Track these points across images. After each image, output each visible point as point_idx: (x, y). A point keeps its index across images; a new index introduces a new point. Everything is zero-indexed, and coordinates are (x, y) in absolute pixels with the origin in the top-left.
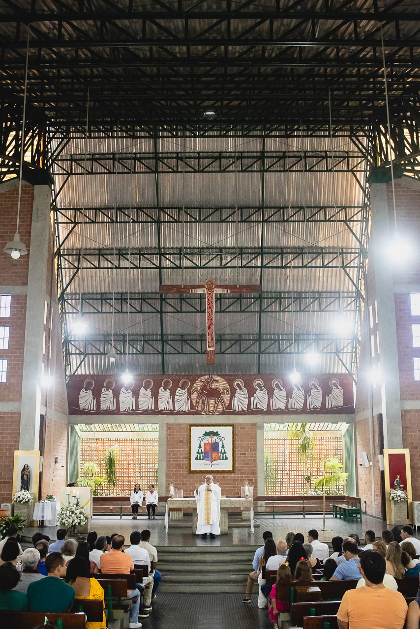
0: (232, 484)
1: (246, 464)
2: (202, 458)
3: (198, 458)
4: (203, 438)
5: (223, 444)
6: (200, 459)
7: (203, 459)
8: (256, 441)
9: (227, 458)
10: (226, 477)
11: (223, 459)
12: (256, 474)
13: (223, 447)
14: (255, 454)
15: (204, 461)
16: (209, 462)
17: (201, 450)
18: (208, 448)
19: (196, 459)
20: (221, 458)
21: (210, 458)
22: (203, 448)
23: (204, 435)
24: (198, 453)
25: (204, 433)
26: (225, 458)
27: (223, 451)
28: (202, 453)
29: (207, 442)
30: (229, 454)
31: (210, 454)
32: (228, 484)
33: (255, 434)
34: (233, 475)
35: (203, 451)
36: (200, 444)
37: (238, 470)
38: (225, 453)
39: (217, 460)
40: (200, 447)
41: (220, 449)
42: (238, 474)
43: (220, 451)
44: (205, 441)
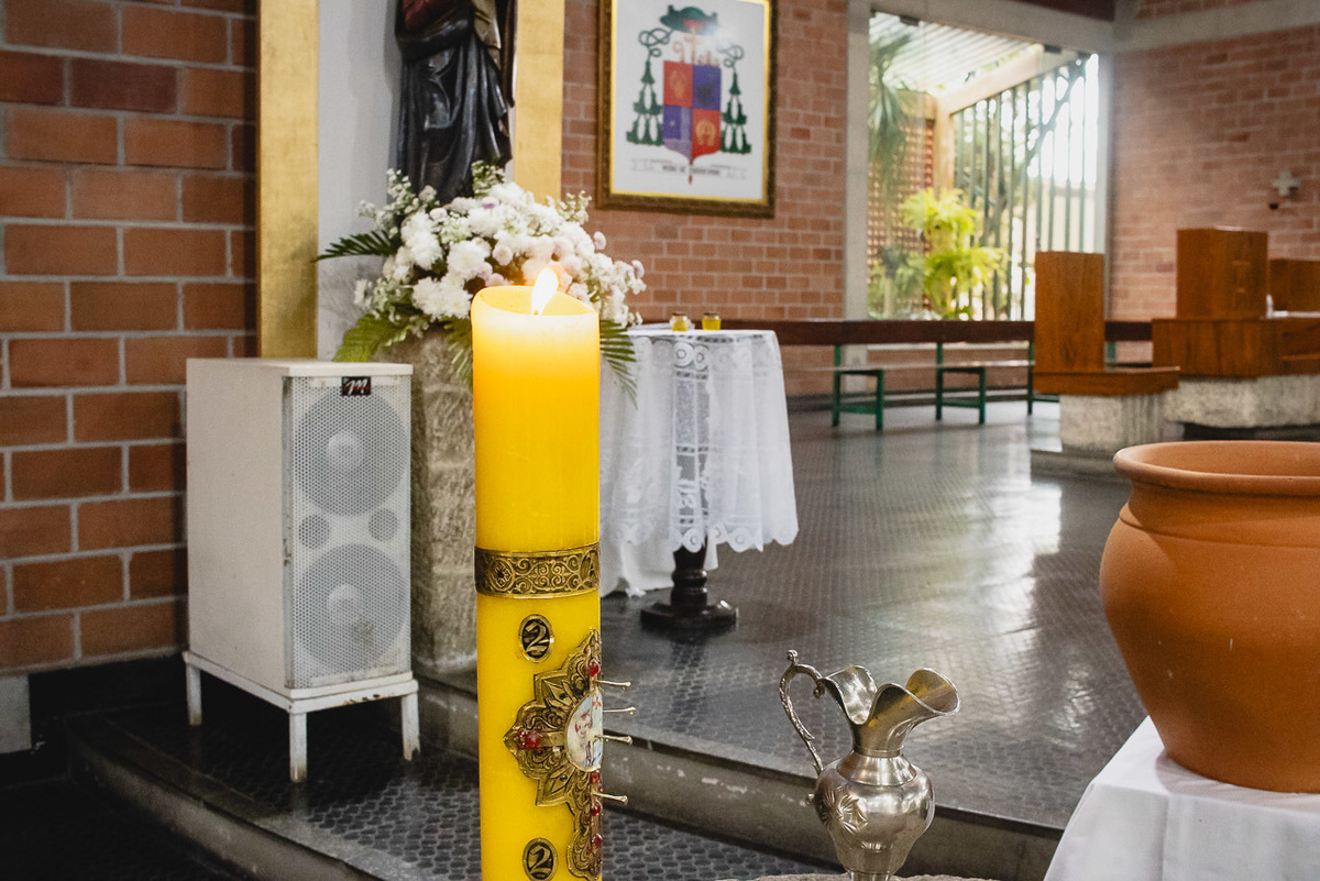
0: (760, 267)
1: (810, 180)
2: (654, 135)
3: (641, 134)
4: (660, 35)
5: (735, 76)
6: (647, 140)
7: (659, 142)
8: (844, 79)
9: (746, 149)
10: (745, 236)
11: (734, 149)
12: (840, 226)
13: (735, 90)
14: (841, 138)
15: (663, 152)
16: (680, 159)
17: (654, 96)
18: (679, 90)
19: (632, 137)
20: (728, 143)
21: (685, 141)
22: (659, 87)
23: (664, 20)
24: (639, 107)
25: (664, 12)
26: (740, 144)
27: (735, 115)
28: (655, 109)
29: (675, 58)
30: (756, 131)
31: (685, 118)
32: (747, 267)
33: (843, 51)
34: (764, 228)
35: (660, 101)
36: (648, 64)
37: (786, 207)
38: (742, 120)
39: (711, 150)
40: (648, 79)
41: (725, 96)
42: (782, 225)
43: (724, 109)
44: (669, 53)
